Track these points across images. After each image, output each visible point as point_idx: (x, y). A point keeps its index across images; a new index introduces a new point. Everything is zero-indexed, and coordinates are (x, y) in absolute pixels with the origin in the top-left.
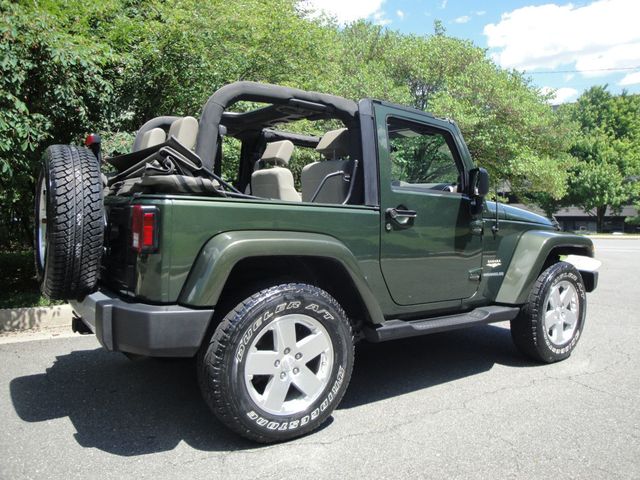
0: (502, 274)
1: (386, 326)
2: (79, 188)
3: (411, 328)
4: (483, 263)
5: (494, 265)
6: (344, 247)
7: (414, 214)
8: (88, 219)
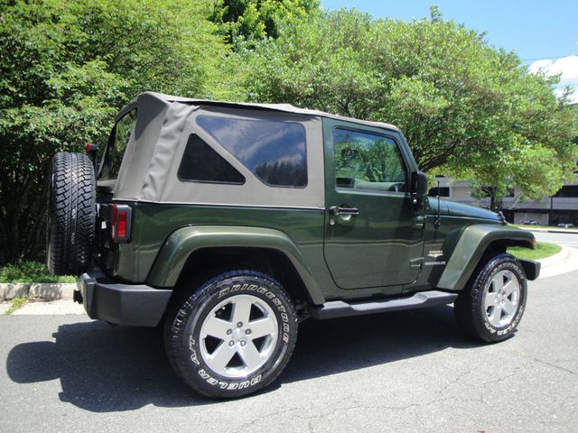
0: (444, 263)
1: (328, 306)
2: (75, 189)
3: (350, 308)
4: (424, 253)
5: (436, 256)
6: (289, 240)
7: (356, 211)
8: (81, 214)
